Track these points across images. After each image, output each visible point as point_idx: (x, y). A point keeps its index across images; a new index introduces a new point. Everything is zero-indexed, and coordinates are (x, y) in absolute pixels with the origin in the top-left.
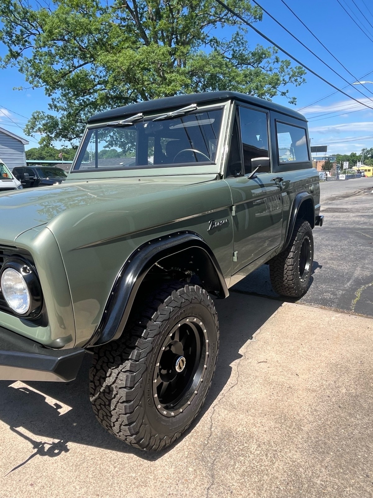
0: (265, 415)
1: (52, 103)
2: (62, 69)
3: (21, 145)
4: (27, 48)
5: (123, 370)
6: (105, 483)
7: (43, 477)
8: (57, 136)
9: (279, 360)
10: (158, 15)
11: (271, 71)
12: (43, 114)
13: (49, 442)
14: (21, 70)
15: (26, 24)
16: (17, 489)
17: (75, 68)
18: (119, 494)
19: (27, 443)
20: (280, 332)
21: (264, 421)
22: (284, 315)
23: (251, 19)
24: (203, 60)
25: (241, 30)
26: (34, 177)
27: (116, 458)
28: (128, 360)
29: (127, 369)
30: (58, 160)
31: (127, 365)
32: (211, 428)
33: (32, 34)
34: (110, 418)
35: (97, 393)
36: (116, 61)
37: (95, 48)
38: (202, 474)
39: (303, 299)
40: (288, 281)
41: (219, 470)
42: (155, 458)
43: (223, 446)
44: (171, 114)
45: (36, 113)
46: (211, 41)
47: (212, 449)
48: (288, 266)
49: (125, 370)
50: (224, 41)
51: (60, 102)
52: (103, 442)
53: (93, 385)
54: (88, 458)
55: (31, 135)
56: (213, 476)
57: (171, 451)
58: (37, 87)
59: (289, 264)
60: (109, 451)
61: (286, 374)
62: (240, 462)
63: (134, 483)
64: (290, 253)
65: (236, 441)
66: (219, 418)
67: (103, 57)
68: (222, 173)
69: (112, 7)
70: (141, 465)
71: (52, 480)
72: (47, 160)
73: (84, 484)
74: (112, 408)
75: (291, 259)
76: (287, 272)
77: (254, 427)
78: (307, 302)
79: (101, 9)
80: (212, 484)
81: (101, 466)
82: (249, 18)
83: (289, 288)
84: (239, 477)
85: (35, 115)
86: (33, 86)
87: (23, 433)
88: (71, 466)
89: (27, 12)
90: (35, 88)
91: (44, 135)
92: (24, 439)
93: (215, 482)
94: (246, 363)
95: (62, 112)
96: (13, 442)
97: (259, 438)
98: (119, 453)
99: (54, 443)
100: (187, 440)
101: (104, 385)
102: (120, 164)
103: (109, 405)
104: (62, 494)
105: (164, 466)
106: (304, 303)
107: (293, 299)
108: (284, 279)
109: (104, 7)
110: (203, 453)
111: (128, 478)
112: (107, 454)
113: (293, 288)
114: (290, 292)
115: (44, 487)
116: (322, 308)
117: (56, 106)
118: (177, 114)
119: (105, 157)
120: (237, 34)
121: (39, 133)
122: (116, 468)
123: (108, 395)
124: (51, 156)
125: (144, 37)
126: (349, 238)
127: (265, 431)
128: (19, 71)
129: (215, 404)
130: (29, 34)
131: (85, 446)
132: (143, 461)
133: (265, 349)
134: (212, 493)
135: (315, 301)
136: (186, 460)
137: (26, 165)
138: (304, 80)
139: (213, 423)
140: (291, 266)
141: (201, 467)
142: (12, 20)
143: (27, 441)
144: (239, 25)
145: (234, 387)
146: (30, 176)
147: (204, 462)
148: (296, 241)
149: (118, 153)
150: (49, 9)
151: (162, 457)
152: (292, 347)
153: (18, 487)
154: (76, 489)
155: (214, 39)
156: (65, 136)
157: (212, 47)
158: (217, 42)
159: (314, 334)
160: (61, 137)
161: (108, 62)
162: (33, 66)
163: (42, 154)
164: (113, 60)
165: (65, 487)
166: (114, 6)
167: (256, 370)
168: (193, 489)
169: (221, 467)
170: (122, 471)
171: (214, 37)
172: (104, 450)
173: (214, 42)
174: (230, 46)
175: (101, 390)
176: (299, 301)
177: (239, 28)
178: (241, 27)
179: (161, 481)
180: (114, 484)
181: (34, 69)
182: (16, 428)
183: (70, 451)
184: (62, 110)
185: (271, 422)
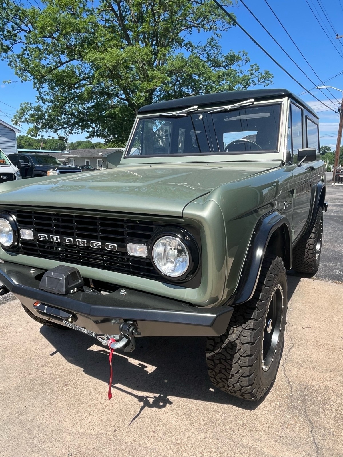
0: (331, 371)
1: (39, 96)
2: (48, 64)
3: (13, 134)
4: (17, 43)
5: (246, 328)
6: (218, 429)
7: (160, 425)
8: (43, 127)
9: (320, 326)
10: (141, 18)
11: (241, 73)
12: (31, 105)
13: (150, 396)
14: (10, 65)
15: (18, 21)
16: (143, 435)
17: (62, 64)
18: (236, 438)
19: (132, 397)
20: (310, 303)
21: (332, 376)
22: (306, 289)
23: (225, 26)
24: (183, 61)
25: (216, 35)
26: (29, 164)
27: (218, 408)
28: (250, 319)
29: (250, 327)
30: (36, 149)
31: (251, 323)
32: (289, 383)
33: (22, 30)
34: (229, 370)
35: (218, 349)
36: (103, 59)
37: (82, 46)
38: (300, 420)
39: (317, 275)
40: (308, 258)
41: (313, 417)
42: (253, 408)
43: (306, 397)
44: (228, 107)
45: (24, 104)
46: (187, 44)
47: (298, 400)
48: (309, 245)
49: (249, 328)
50: (200, 45)
51: (47, 95)
52: (199, 395)
53: (213, 342)
54: (193, 409)
55: (18, 124)
56: (310, 421)
57: (263, 402)
58: (26, 81)
59: (310, 243)
60: (208, 403)
61: (332, 337)
62: (328, 409)
63: (245, 428)
64: (311, 234)
65: (315, 393)
66: (292, 374)
67: (92, 55)
68: (284, 161)
69: (97, 9)
70: (243, 414)
71: (170, 427)
72: (26, 149)
73: (200, 430)
74: (234, 362)
75: (312, 240)
76: (308, 251)
77: (326, 381)
78: (321, 278)
79: (88, 11)
80: (313, 428)
81: (208, 415)
82: (223, 24)
83: (308, 265)
84: (333, 422)
85: (23, 106)
86: (21, 79)
87: (123, 389)
88: (181, 416)
89: (19, 9)
90: (23, 81)
91: (31, 126)
92: (127, 394)
93: (314, 426)
94: (293, 329)
95: (49, 104)
96: (117, 396)
97: (335, 390)
98: (218, 404)
99: (155, 397)
100: (273, 393)
101: (227, 341)
102: (100, 154)
103: (231, 360)
104: (185, 439)
105: (264, 414)
106: (319, 279)
107: (309, 275)
108: (305, 257)
109: (90, 9)
110: (292, 403)
111: (237, 425)
112: (208, 405)
113: (312, 265)
114: (309, 268)
115: (166, 433)
116: (337, 283)
117: (43, 99)
118: (234, 108)
119: (80, 147)
120: (212, 39)
121: (26, 123)
122: (223, 417)
123: (231, 350)
124: (29, 145)
125: (127, 38)
126: (331, 224)
127: (337, 384)
128: (9, 65)
129: (283, 363)
130: (20, 30)
131: (185, 399)
132: (243, 411)
133: (304, 317)
134: (317, 435)
135: (328, 277)
136: (280, 409)
137: (17, 153)
138: (271, 82)
139: (289, 378)
140: (312, 246)
141: (296, 414)
142: (4, 16)
143: (130, 396)
144: (214, 31)
145: (292, 349)
146: (25, 163)
147: (297, 410)
148: (316, 224)
149: (93, 144)
150: (39, 8)
151: (258, 407)
152: (327, 316)
153: (143, 434)
154: (195, 434)
155: (189, 43)
156: (51, 127)
157: (187, 51)
158: (192, 46)
159: (340, 304)
160: (47, 128)
161: (96, 59)
162: (21, 60)
163: (21, 143)
164: (101, 58)
165: (185, 433)
166: (99, 8)
167: (304, 335)
168: (298, 432)
169: (314, 414)
170: (229, 419)
171: (189, 41)
172: (204, 402)
173: (189, 46)
174: (205, 49)
175: (223, 346)
176: (314, 277)
177: (214, 33)
178: (216, 32)
179: (267, 426)
180: (227, 430)
181: (23, 64)
182: (114, 384)
183: (174, 403)
184: (48, 102)
185: (339, 377)
